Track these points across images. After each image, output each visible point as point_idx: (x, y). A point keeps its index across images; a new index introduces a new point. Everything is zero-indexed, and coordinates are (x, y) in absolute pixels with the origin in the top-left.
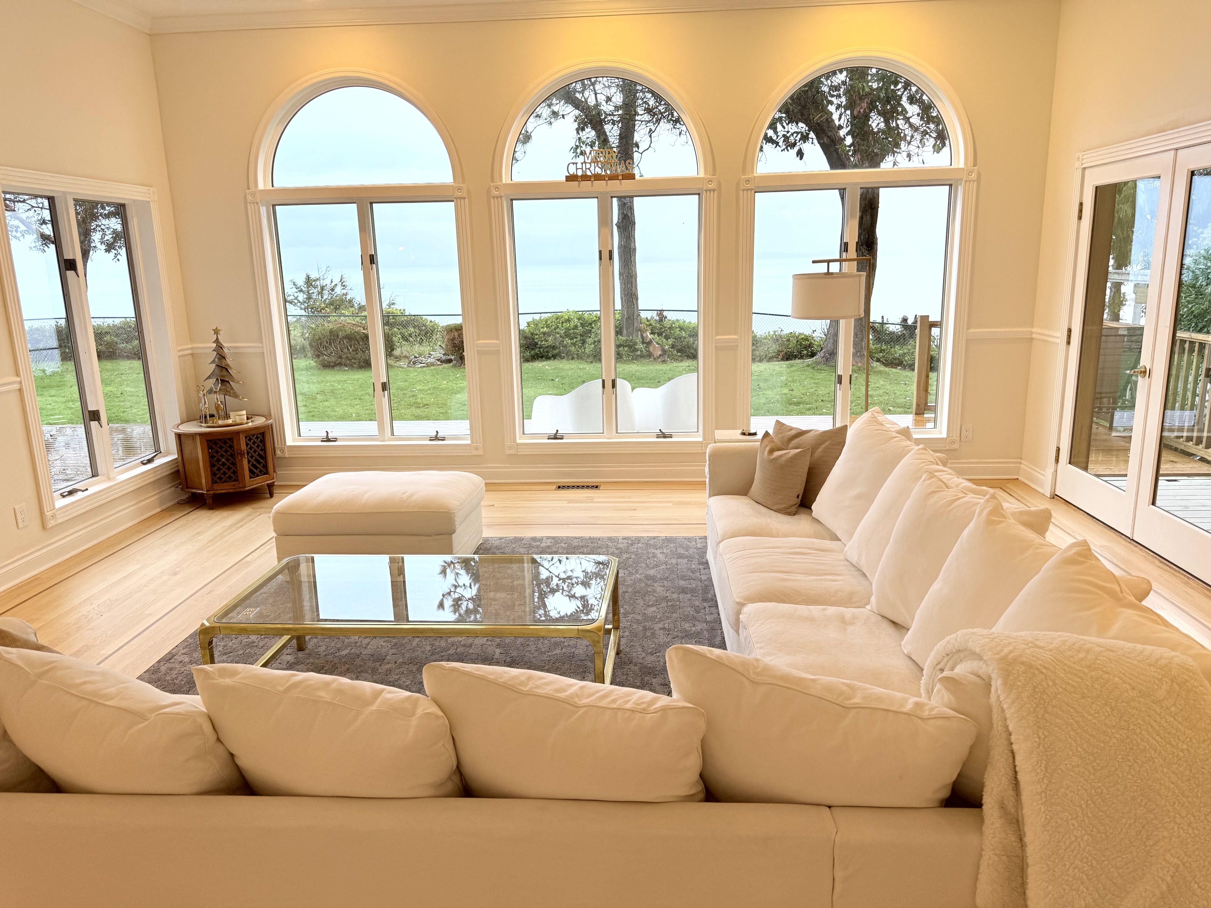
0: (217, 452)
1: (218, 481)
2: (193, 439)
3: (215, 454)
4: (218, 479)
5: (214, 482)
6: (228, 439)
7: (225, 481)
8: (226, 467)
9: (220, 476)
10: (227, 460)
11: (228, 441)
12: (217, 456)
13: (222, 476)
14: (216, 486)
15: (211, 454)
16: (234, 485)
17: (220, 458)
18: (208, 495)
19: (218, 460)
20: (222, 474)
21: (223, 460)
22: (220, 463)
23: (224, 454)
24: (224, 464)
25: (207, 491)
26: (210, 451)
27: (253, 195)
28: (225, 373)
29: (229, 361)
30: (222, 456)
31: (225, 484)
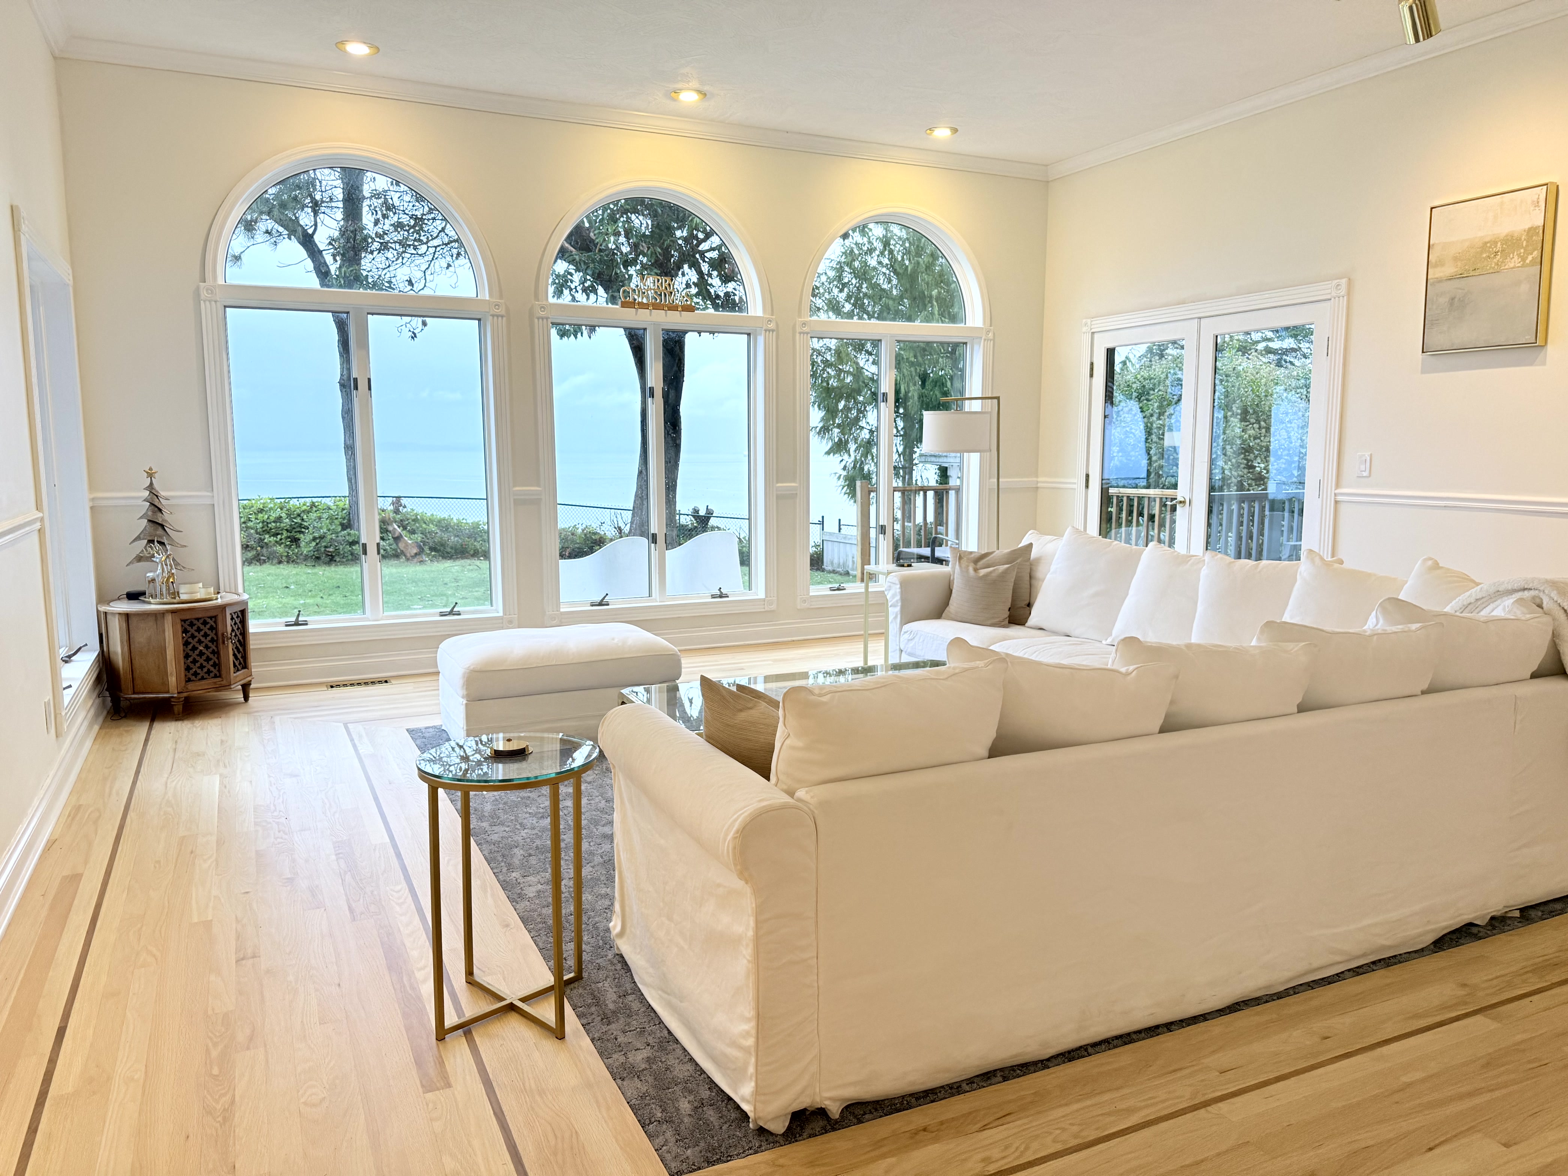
0: (193, 637)
1: (193, 678)
2: (156, 620)
3: (190, 640)
4: (192, 675)
5: (189, 680)
6: (208, 617)
7: (203, 678)
8: (204, 657)
9: (196, 671)
10: (207, 647)
11: (208, 620)
12: (194, 642)
13: (199, 671)
14: (191, 686)
15: (185, 639)
16: (215, 683)
17: (197, 645)
18: (179, 698)
19: (194, 648)
20: (199, 668)
21: (201, 648)
22: (197, 652)
23: (203, 639)
24: (201, 654)
25: (178, 693)
26: (184, 635)
27: (210, 290)
28: (160, 531)
29: (167, 515)
30: (200, 642)
31: (203, 682)
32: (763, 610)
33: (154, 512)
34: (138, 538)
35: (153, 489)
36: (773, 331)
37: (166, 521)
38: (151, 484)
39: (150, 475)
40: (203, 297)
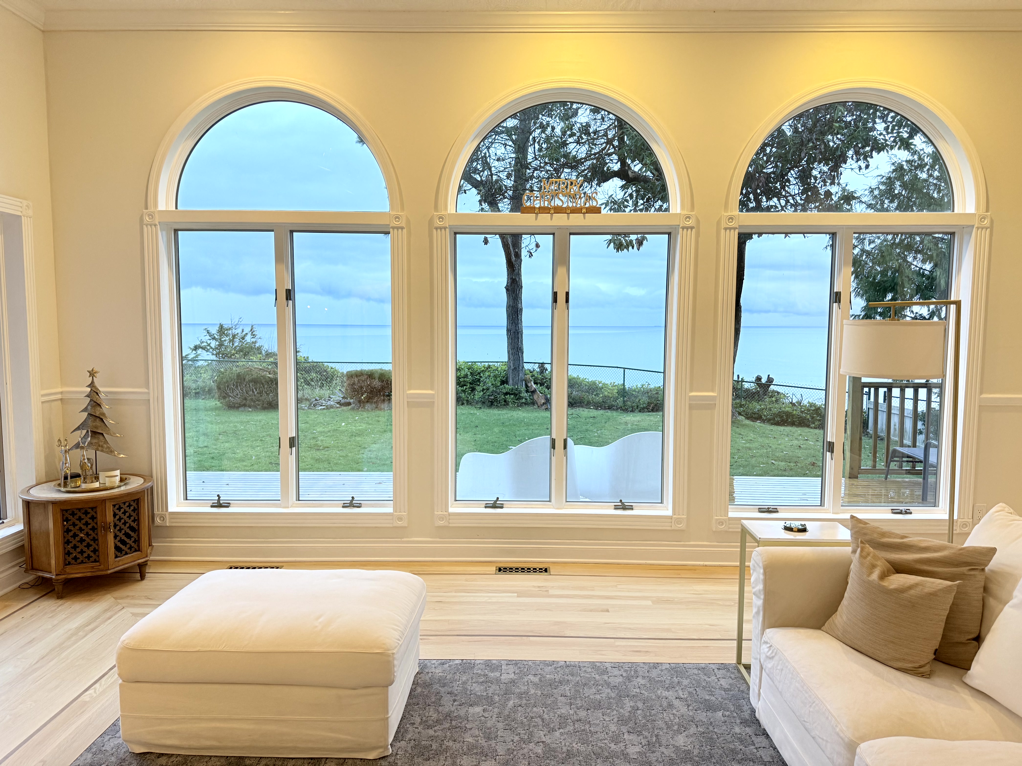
0: (74, 525)
1: (73, 561)
2: (45, 507)
3: (71, 528)
4: (73, 559)
5: (67, 564)
6: (89, 508)
7: (82, 562)
8: (85, 544)
9: (76, 556)
10: (87, 535)
11: (90, 510)
12: (74, 530)
13: (79, 556)
14: (68, 569)
15: (66, 527)
16: (93, 567)
17: (78, 532)
18: (58, 580)
19: (75, 535)
20: (79, 553)
21: (82, 535)
22: (78, 539)
23: (84, 527)
24: (82, 540)
25: (57, 575)
26: (65, 523)
27: (151, 215)
28: (98, 423)
29: (105, 408)
30: (81, 530)
31: (82, 566)
32: (669, 528)
33: (93, 407)
34: (78, 428)
35: (93, 386)
36: (692, 228)
37: (104, 414)
38: (93, 382)
39: (92, 374)
40: (145, 222)
